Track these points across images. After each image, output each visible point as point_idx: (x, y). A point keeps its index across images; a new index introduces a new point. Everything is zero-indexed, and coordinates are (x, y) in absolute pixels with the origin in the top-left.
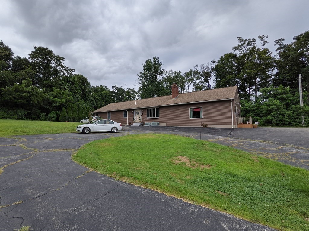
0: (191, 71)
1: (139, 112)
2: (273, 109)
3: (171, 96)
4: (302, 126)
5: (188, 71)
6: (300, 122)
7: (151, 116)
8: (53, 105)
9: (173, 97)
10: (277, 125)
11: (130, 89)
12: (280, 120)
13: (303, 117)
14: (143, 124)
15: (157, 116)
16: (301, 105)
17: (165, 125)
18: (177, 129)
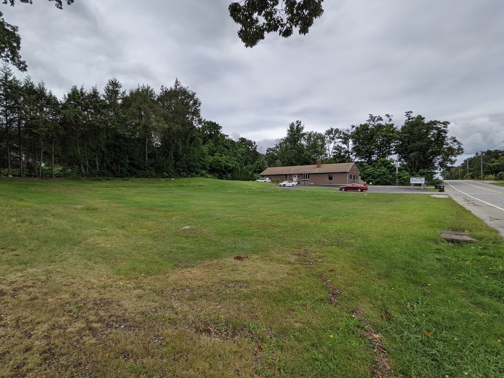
0: (332, 129)
1: (296, 176)
2: (381, 174)
3: (316, 165)
4: (396, 185)
5: (330, 129)
6: (396, 183)
7: (306, 178)
8: (229, 169)
9: (318, 167)
10: (383, 185)
11: (270, 149)
12: (385, 182)
13: (397, 180)
14: (299, 183)
15: (309, 178)
16: (397, 172)
17: (313, 184)
18: (320, 186)
